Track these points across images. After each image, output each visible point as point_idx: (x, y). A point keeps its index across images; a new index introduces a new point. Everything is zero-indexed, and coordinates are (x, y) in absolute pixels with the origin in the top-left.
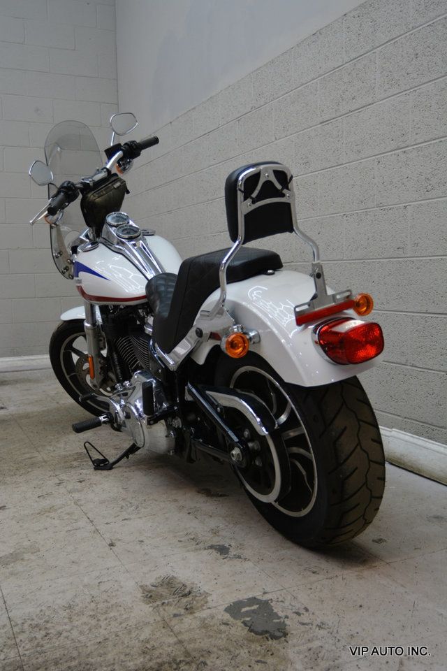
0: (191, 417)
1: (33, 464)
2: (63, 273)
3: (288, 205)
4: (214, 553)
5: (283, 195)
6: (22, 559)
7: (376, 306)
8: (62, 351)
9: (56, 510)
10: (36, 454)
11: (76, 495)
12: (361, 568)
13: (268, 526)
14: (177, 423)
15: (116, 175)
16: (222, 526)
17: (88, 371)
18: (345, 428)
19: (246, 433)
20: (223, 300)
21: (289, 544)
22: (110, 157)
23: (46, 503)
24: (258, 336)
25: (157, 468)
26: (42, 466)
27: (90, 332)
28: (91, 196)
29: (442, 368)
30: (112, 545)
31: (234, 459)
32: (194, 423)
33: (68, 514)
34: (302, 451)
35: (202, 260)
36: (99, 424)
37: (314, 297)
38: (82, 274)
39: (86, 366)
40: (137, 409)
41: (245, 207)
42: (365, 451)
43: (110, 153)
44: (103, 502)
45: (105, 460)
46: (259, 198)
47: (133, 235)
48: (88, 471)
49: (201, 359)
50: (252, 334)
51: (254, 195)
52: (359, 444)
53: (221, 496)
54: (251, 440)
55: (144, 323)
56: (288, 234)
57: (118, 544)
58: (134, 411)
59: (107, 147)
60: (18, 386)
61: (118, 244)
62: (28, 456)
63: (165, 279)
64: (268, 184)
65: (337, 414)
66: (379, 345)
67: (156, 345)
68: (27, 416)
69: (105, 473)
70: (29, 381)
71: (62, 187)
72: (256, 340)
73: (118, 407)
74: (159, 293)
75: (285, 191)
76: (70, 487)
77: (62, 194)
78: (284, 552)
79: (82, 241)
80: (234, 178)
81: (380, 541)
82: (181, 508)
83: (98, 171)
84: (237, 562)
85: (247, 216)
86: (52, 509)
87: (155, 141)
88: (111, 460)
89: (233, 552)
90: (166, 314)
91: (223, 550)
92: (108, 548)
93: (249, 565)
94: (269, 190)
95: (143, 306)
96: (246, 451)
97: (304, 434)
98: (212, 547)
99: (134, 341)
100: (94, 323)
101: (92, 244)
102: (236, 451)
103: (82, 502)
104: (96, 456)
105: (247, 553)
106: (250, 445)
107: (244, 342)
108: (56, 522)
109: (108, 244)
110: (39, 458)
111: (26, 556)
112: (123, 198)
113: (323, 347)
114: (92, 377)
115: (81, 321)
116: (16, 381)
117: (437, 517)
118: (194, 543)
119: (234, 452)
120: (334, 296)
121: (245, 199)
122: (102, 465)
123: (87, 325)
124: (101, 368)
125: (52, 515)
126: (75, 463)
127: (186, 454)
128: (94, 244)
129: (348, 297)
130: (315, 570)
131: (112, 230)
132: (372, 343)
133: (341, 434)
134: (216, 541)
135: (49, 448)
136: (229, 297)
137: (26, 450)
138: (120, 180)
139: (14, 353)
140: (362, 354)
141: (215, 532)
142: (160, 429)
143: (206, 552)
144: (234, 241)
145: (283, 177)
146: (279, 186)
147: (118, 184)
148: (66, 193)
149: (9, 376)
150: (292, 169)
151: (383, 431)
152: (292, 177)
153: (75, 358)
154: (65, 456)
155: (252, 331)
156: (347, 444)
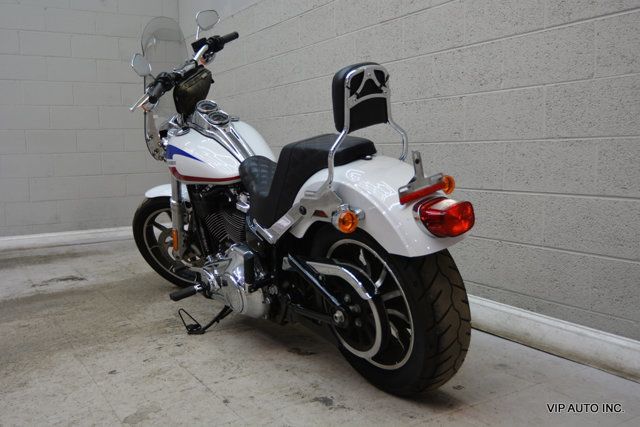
0: (286, 284)
1: (129, 331)
2: (153, 155)
3: (385, 99)
4: (320, 405)
5: (381, 92)
6: (148, 418)
7: (457, 184)
8: (146, 225)
9: (164, 373)
10: (128, 322)
11: (179, 358)
12: (450, 411)
13: (361, 379)
14: (274, 290)
15: (202, 66)
16: (320, 381)
17: (171, 244)
18: (441, 292)
19: (347, 298)
20: (330, 182)
21: (382, 394)
22: (196, 51)
23: (154, 366)
24: (363, 213)
25: (246, 330)
26: (137, 333)
27: (176, 208)
28: (183, 86)
29: (496, 237)
30: (226, 401)
31: (337, 321)
32: (288, 290)
33: (176, 375)
34: (397, 313)
35: (303, 146)
36: (194, 292)
37: (413, 180)
38: (176, 157)
39: (169, 239)
40: (236, 279)
41: (351, 102)
42: (457, 311)
43: (197, 46)
44: (205, 363)
45: (198, 325)
46: (363, 93)
47: (222, 120)
48: (183, 335)
49: (300, 234)
50: (358, 212)
51: (359, 91)
52: (452, 305)
53: (311, 354)
54: (352, 303)
55: (236, 200)
56: (382, 125)
57: (231, 400)
58: (233, 279)
59: (193, 41)
60: (90, 257)
61: (209, 129)
62: (121, 323)
63: (257, 162)
64: (370, 81)
65: (434, 279)
66: (470, 220)
67: (255, 221)
68: (108, 286)
69: (199, 336)
70: (99, 253)
71: (159, 77)
72: (360, 217)
73: (212, 277)
74: (253, 175)
75: (383, 88)
76: (171, 351)
77: (160, 84)
78: (380, 401)
79: (171, 126)
80: (341, 76)
81: (459, 387)
82: (278, 366)
83: (187, 63)
84: (342, 411)
85: (352, 110)
86: (160, 371)
87: (235, 36)
88: (203, 325)
89: (336, 403)
90: (265, 193)
91: (327, 402)
92: (223, 405)
93: (353, 413)
94: (371, 87)
95: (234, 186)
96: (348, 313)
97: (401, 297)
98: (316, 399)
99: (226, 216)
100: (180, 200)
101: (184, 129)
102: (338, 314)
103: (186, 364)
104: (190, 322)
105: (348, 403)
106: (351, 308)
107: (353, 219)
108: (168, 383)
109: (199, 129)
110: (133, 326)
111: (151, 415)
112: (209, 87)
113: (424, 223)
114: (176, 249)
115: (167, 198)
116: (86, 254)
117: (501, 365)
118: (299, 397)
119: (337, 315)
120: (429, 179)
121: (351, 95)
122: (195, 329)
123: (173, 201)
124: (184, 241)
125: (162, 376)
126: (168, 329)
127: (279, 318)
128: (186, 129)
129: (440, 179)
130: (411, 415)
131: (203, 116)
132: (465, 218)
133: (438, 297)
134: (318, 394)
135: (139, 315)
136: (336, 180)
137: (118, 319)
138: (205, 71)
139: (81, 227)
140: (456, 228)
141: (316, 386)
142: (258, 296)
143: (312, 404)
144: (341, 131)
145: (380, 75)
146: (378, 84)
147: (204, 75)
148: (163, 84)
149: (78, 249)
150: (387, 68)
151: (471, 298)
152: (388, 76)
153: (157, 232)
154: (156, 323)
155: (358, 208)
156: (442, 305)
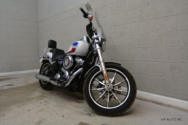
1: (31, 99)
6: (43, 122)
10: (30, 96)
11: (47, 105)
33: (47, 110)
44: (54, 106)
53: (82, 102)
57: (64, 116)
76: (44, 104)
82: (74, 106)
84: (94, 117)
86: (42, 109)
91: (90, 115)
98: (87, 114)
103: (49, 107)
116: (12, 78)
118: (82, 114)
126: (42, 98)
135: (32, 94)
137: (26, 96)
141: (85, 111)
154: (38, 96)
